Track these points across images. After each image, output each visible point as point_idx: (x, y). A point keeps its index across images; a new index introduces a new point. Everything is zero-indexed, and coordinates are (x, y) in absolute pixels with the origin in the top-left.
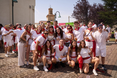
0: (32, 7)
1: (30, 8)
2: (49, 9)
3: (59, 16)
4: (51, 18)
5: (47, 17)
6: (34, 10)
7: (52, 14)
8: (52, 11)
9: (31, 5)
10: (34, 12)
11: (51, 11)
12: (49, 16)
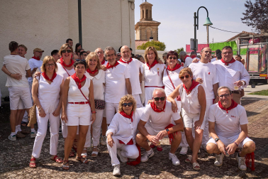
2: (142, 6)
3: (206, 22)
5: (136, 28)
6: (132, 3)
7: (151, 19)
11: (147, 11)
12: (143, 27)
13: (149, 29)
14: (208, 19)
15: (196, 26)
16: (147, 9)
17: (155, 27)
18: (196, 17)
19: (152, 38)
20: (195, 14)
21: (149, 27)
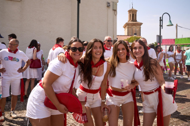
0: (111, 4)
1: (108, 6)
2: (130, 11)
3: (169, 24)
4: (134, 29)
5: (125, 27)
6: (115, 10)
7: (136, 21)
8: (136, 15)
9: (109, 1)
10: (116, 15)
11: (133, 15)
12: (130, 26)
13: (135, 28)
14: (170, 21)
15: (161, 26)
16: (133, 14)
17: (139, 26)
18: (161, 20)
19: (135, 34)
20: (160, 18)
21: (134, 26)
